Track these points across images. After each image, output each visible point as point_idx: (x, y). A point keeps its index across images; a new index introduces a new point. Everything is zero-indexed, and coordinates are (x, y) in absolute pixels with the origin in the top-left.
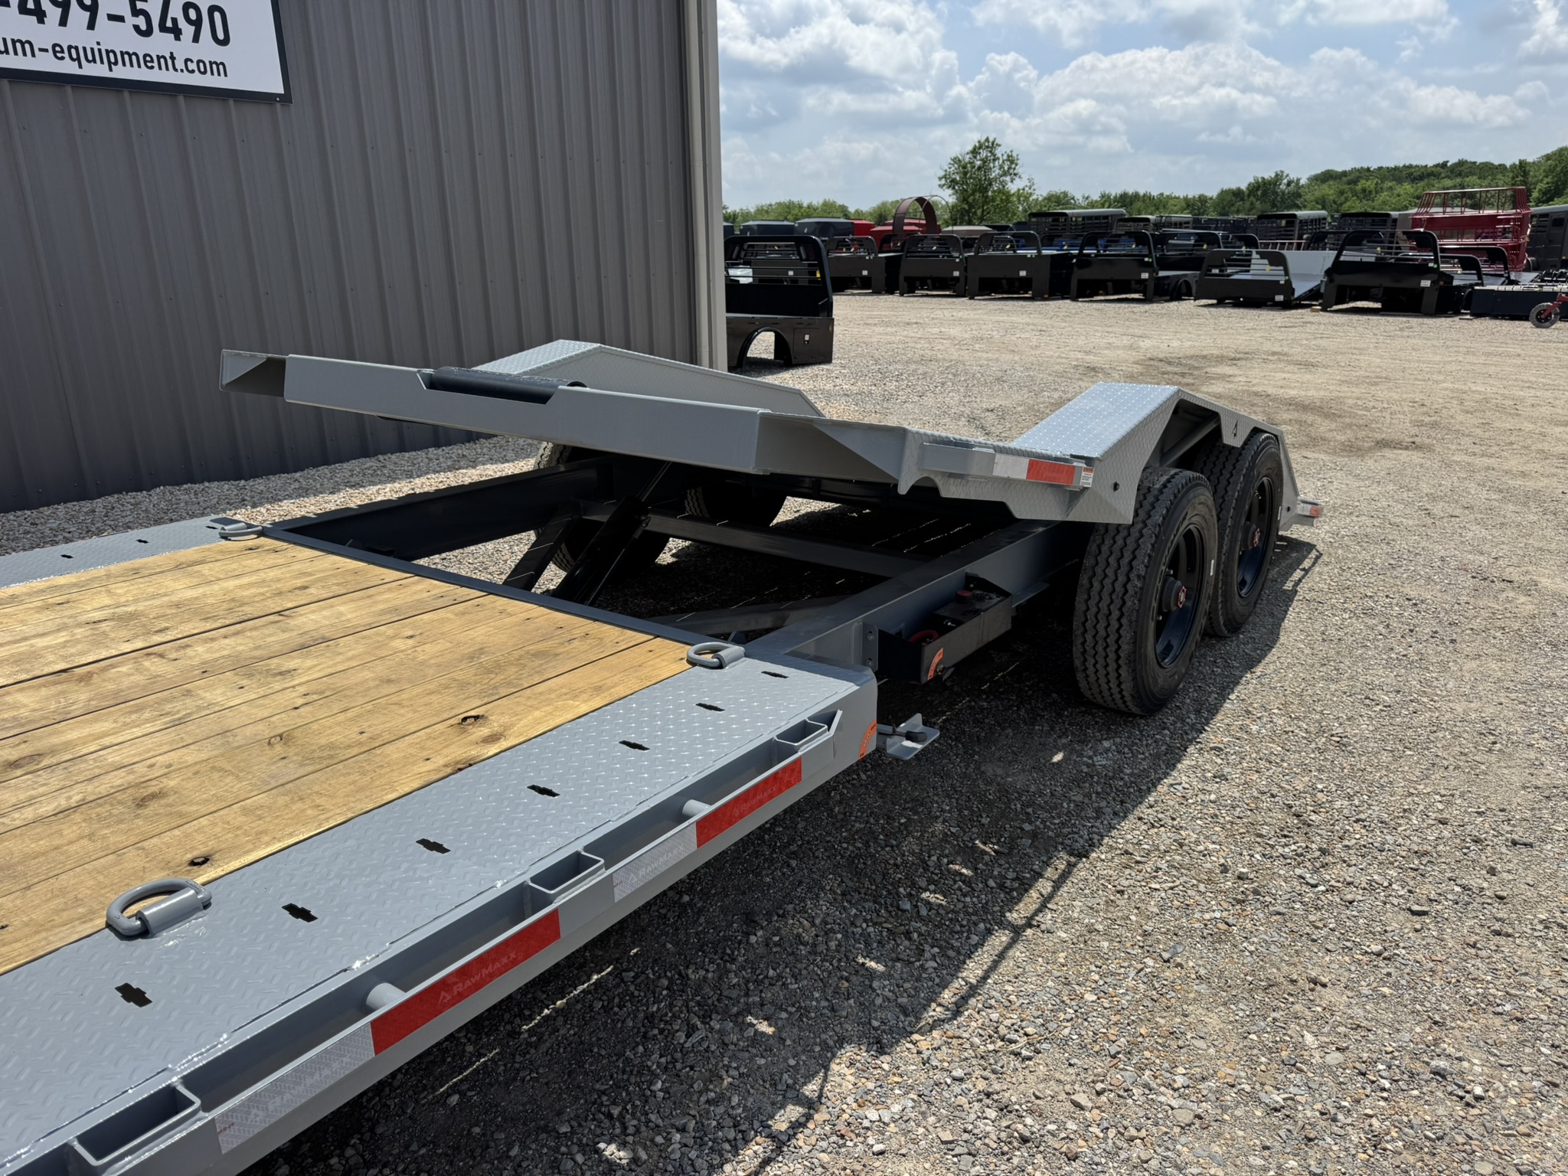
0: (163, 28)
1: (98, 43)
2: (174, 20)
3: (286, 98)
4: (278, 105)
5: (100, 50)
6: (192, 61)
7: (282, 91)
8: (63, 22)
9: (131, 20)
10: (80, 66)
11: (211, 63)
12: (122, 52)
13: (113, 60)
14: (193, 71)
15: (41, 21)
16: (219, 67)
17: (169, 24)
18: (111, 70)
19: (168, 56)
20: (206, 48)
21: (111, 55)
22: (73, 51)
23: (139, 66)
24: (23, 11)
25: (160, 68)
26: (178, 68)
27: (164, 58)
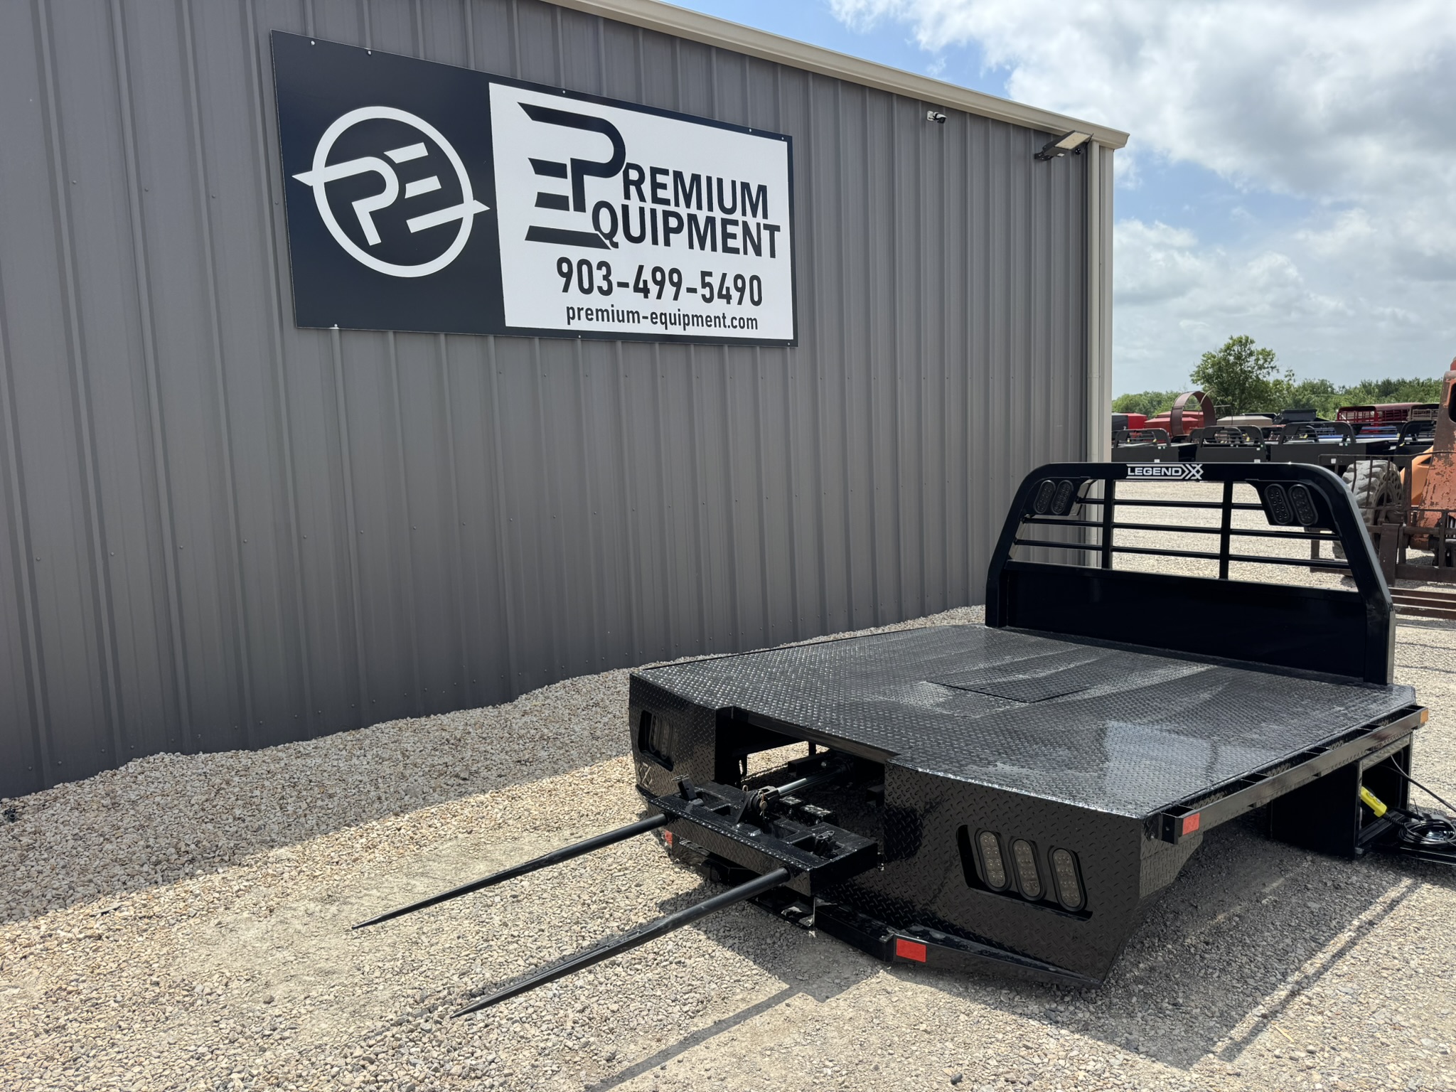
0: (720, 296)
1: (679, 310)
2: (728, 289)
3: (794, 343)
4: (788, 348)
5: (679, 315)
6: (736, 319)
7: (791, 338)
8: (659, 297)
9: (701, 291)
10: (666, 328)
11: (748, 319)
12: (693, 316)
13: (686, 322)
14: (735, 327)
15: (646, 297)
16: (752, 322)
17: (724, 292)
18: (685, 329)
19: (721, 316)
20: (747, 310)
21: (686, 319)
22: (663, 317)
23: (703, 325)
24: (637, 289)
25: (715, 326)
26: (727, 324)
27: (718, 317)
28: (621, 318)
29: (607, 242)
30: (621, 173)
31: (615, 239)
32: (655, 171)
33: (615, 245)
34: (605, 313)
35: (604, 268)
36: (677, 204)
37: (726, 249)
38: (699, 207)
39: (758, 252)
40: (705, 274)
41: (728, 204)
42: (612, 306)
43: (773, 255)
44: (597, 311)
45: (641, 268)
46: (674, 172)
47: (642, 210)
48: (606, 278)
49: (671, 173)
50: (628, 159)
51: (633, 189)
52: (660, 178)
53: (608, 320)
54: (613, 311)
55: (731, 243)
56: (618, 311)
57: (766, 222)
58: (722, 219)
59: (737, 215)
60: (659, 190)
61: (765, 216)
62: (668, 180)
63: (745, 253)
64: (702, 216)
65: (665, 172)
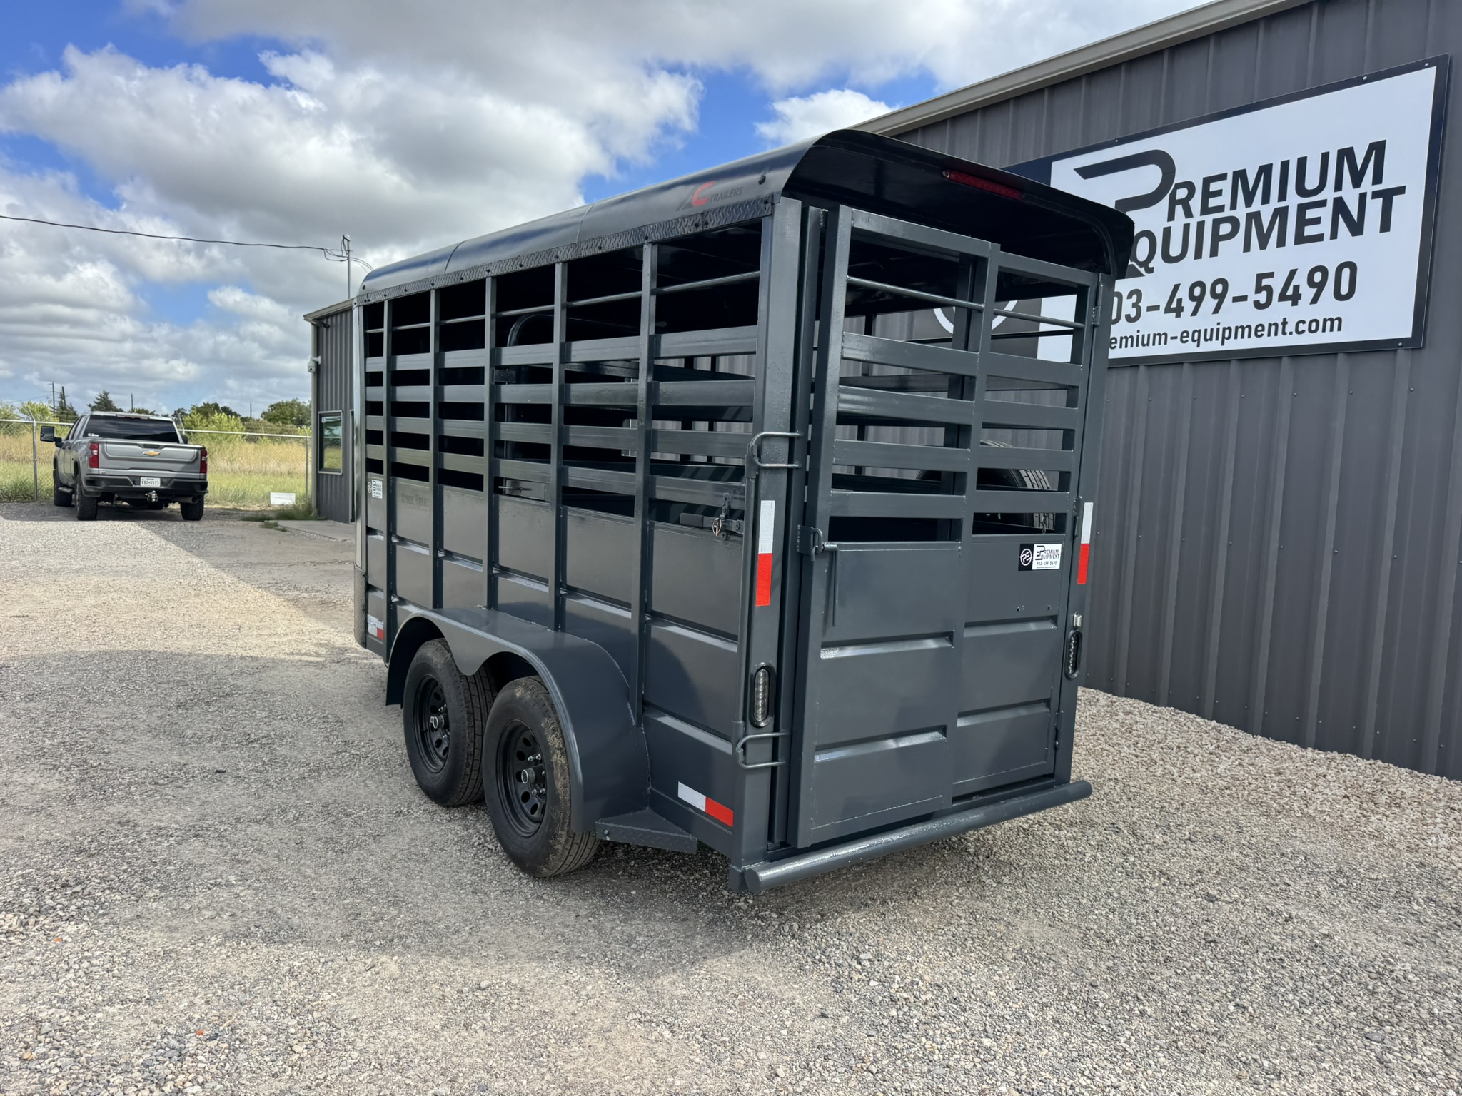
0: (1283, 297)
1: (1219, 324)
2: (1296, 288)
3: (1416, 342)
4: (1403, 350)
5: (1218, 329)
6: (1303, 322)
7: (1409, 334)
8: (1195, 313)
9: (1253, 297)
10: (1198, 346)
11: (1325, 320)
12: (1237, 328)
13: (1227, 335)
14: (1303, 331)
15: (1178, 315)
16: (1335, 322)
17: (1290, 292)
18: (1223, 344)
19: (1280, 322)
20: (1328, 306)
21: (1227, 332)
22: (1196, 334)
23: (1249, 336)
24: (1168, 310)
25: (1269, 335)
26: (1287, 330)
27: (1276, 324)
28: (1146, 342)
29: (1142, 270)
30: (1167, 197)
31: (1150, 265)
32: (1207, 181)
33: (1150, 271)
34: (1130, 340)
35: (1135, 297)
36: (1233, 206)
37: (1300, 239)
38: (1266, 200)
39: (1356, 228)
40: (1260, 277)
41: (1311, 182)
42: (1138, 331)
43: (1385, 226)
44: (1122, 338)
45: (1176, 287)
46: (1234, 172)
47: (1187, 227)
48: (1135, 305)
49: (1230, 177)
50: (1176, 181)
51: (1179, 209)
52: (1214, 187)
53: (1132, 346)
54: (1138, 336)
55: (1309, 231)
56: (1143, 336)
57: (1378, 187)
58: (1299, 205)
59: (1329, 194)
60: (1210, 200)
61: (1378, 179)
62: (1226, 186)
63: (1334, 235)
64: (1266, 213)
65: (1223, 177)
